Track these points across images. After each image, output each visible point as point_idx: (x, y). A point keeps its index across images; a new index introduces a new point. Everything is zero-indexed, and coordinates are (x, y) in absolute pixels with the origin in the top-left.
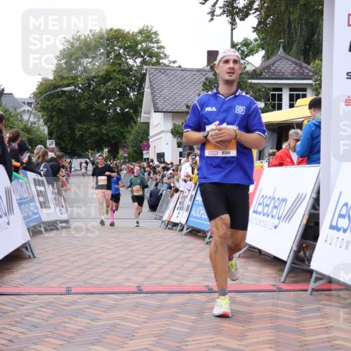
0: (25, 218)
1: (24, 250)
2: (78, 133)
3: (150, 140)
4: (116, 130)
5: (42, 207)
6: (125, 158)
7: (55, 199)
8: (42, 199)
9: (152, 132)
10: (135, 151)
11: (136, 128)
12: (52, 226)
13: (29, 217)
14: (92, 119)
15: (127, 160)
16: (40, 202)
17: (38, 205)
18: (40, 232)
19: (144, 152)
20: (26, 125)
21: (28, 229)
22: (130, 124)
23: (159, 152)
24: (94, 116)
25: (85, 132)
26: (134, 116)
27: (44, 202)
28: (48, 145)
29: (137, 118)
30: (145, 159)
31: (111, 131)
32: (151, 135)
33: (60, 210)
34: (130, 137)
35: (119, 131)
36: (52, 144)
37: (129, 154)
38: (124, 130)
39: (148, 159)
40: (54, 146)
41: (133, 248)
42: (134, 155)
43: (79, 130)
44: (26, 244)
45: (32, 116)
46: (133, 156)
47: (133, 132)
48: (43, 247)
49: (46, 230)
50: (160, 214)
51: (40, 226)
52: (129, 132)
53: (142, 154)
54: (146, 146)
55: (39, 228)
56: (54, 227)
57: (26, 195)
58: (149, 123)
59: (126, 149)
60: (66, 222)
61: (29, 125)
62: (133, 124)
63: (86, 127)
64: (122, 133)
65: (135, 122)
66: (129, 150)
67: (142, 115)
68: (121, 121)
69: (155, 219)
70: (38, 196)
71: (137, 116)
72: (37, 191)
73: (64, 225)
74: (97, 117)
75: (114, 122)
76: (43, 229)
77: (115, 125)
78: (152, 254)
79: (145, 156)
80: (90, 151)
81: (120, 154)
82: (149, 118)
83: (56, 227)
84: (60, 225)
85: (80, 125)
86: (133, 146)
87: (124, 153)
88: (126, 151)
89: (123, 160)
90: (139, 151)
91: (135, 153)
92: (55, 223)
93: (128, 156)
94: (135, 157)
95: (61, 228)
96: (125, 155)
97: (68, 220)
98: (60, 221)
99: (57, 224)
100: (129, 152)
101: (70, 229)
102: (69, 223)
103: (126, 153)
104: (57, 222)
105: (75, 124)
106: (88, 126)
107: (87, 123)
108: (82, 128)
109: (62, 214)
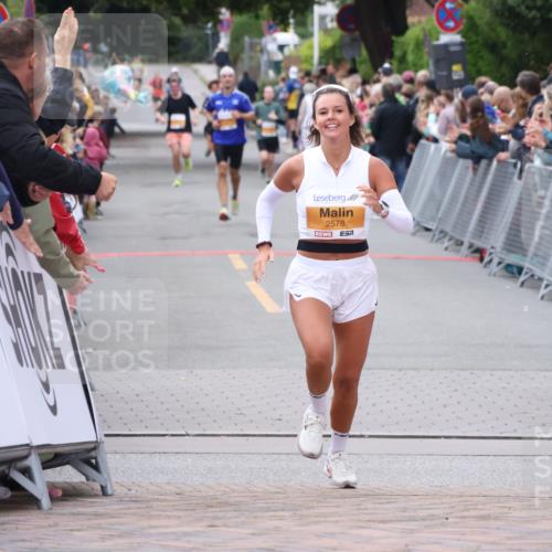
6: (444, 56)
15: (457, 71)
33: (46, 386)
37: (471, 28)
42: (503, 33)
46: (494, 47)
59: (449, 3)
60: (85, 457)
66: (472, 6)
73: (68, 475)
80: (225, 14)
81: (412, 33)
83: (14, 486)
84: (38, 486)
87: (435, 23)
88: (450, 15)
89: (431, 67)
90: (534, 12)
91: (507, 26)
92: (11, 462)
93: (462, 44)
94: (510, 51)
95: (53, 499)
96: (445, 38)
97: (95, 446)
98: (40, 455)
99: (27, 472)
100: (471, 18)
101: (105, 500)
102: (101, 466)
103: (451, 24)
104: (26, 457)
109: (54, 409)
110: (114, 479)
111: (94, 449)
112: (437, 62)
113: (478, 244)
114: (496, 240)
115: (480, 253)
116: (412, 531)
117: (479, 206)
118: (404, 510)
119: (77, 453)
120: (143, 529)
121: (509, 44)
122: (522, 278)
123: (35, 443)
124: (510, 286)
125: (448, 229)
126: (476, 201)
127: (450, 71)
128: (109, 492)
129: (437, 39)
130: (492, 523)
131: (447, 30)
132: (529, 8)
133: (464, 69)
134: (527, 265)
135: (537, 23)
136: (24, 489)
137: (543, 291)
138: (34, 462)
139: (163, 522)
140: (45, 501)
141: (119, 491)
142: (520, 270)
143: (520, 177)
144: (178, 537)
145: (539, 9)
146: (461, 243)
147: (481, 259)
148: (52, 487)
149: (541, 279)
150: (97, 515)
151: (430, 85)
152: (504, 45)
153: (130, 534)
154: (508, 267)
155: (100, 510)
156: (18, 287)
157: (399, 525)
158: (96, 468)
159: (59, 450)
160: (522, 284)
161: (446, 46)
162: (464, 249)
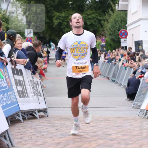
0: (3, 107)
1: (3, 139)
2: (56, 22)
3: (128, 28)
4: (94, 17)
5: (20, 97)
7: (33, 88)
8: (20, 88)
9: (130, 20)
10: (113, 40)
11: (114, 16)
12: (30, 115)
13: (7, 106)
14: (70, 8)
15: (105, 49)
16: (19, 92)
17: (17, 94)
18: (19, 121)
19: (122, 40)
20: (4, 15)
21: (7, 118)
22: (108, 12)
23: (137, 40)
24: (72, 4)
25: (63, 21)
26: (112, 3)
27: (22, 92)
28: (26, 34)
29: (115, 6)
30: (123, 48)
31: (89, 19)
32: (129, 22)
33: (39, 99)
34: (108, 26)
35: (97, 19)
36: (30, 33)
37: (107, 42)
38: (101, 18)
39: (126, 47)
40: (32, 35)
41: (111, 137)
42: (112, 43)
43: (57, 19)
44: (4, 133)
45: (10, 5)
46: (110, 45)
47: (111, 20)
48: (21, 136)
49: (24, 119)
50: (138, 103)
51: (19, 116)
52: (107, 20)
53: (120, 43)
54: (124, 34)
55: (17, 117)
56: (31, 116)
57: (4, 85)
58: (127, 11)
59: (103, 38)
60: (45, 111)
61: (8, 14)
62: (111, 12)
63: (63, 15)
64: (100, 21)
65: (113, 10)
66: (107, 38)
67: (120, 3)
68: (99, 8)
69: (133, 107)
70: (17, 85)
71: (114, 4)
72: (15, 80)
73: (42, 114)
74: (74, 6)
75: (92, 10)
76: (21, 118)
77: (93, 13)
78: (131, 144)
79: (123, 45)
82: (127, 5)
83: (33, 115)
84: (37, 115)
85: (57, 14)
86: (110, 35)
87: (101, 41)
88: (103, 40)
89: (100, 48)
90: (117, 40)
91: (113, 42)
92: (33, 111)
93: (105, 45)
94: (113, 46)
95: (39, 117)
96: (103, 44)
97: (46, 109)
98: (38, 110)
99: (35, 113)
100: (107, 40)
101: (48, 118)
102: (47, 112)
103: (104, 41)
104: (35, 111)
105: (53, 13)
106: (66, 15)
107: (65, 12)
108: (60, 17)
109: (40, 103)
110: (49, 114)
111: (46, 110)
112: (101, 47)
113: (108, 77)
114: (111, 76)
115: (108, 78)
116: (97, 123)
117: (108, 71)
118: (96, 119)
119: (43, 110)
120: (54, 122)
121: (113, 45)
122: (115, 82)
123: (37, 108)
124: (113, 84)
125: (103, 74)
126: (107, 70)
127: (103, 49)
128: (48, 116)
129: (101, 44)
130: (110, 122)
131: (103, 42)
132: (116, 39)
133: (106, 48)
134: (116, 80)
135: (117, 41)
136: (35, 116)
137: (118, 84)
138: (36, 111)
139: (57, 121)
140: (38, 118)
141: (50, 116)
142: (115, 81)
143: (115, 66)
144: (59, 124)
145: (118, 39)
146: (105, 76)
147: (108, 79)
148: (39, 116)
149: (118, 82)
150: (47, 120)
151: (100, 51)
152: (112, 45)
153: (52, 123)
154: (113, 80)
155: (47, 119)
156: (34, 83)
157: (95, 122)
158: (46, 112)
159: (40, 110)
160: (115, 83)
161: (103, 45)
162: (106, 77)
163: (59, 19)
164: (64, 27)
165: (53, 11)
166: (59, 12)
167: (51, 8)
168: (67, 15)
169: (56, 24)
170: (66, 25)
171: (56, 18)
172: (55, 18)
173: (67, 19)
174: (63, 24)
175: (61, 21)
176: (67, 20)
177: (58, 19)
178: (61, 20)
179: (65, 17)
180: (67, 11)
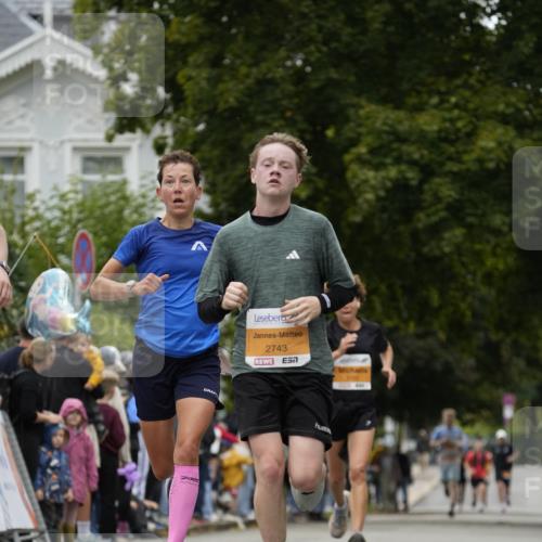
25: (427, 171)
63: (429, 122)
105: (351, 112)
106: (452, 121)
107: (443, 96)
108: (402, 139)
163: (398, 161)
164: (434, 219)
165: (348, 98)
166: (398, 107)
167: (334, 74)
168: (460, 124)
169: (370, 196)
170: (449, 207)
171: (372, 151)
172: (363, 149)
173: (457, 159)
174: (428, 197)
175: (412, 175)
176: (460, 161)
177: (388, 160)
178: (413, 163)
179: (445, 138)
180: (467, 93)
